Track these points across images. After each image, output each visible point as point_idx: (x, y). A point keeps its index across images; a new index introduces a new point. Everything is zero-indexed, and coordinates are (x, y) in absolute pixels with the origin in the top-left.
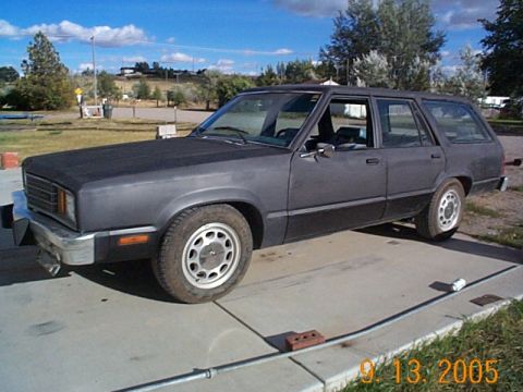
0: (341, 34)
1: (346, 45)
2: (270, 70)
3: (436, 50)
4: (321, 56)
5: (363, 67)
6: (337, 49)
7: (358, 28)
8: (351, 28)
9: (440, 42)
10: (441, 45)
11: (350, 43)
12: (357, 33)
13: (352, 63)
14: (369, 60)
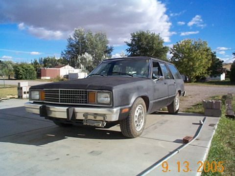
0: (71, 46)
1: (72, 50)
2: (36, 61)
3: (110, 53)
4: (62, 55)
5: (82, 59)
6: (69, 52)
7: (78, 43)
8: (75, 43)
9: (111, 49)
10: (112, 51)
11: (74, 49)
12: (78, 46)
13: (77, 57)
14: (84, 56)
